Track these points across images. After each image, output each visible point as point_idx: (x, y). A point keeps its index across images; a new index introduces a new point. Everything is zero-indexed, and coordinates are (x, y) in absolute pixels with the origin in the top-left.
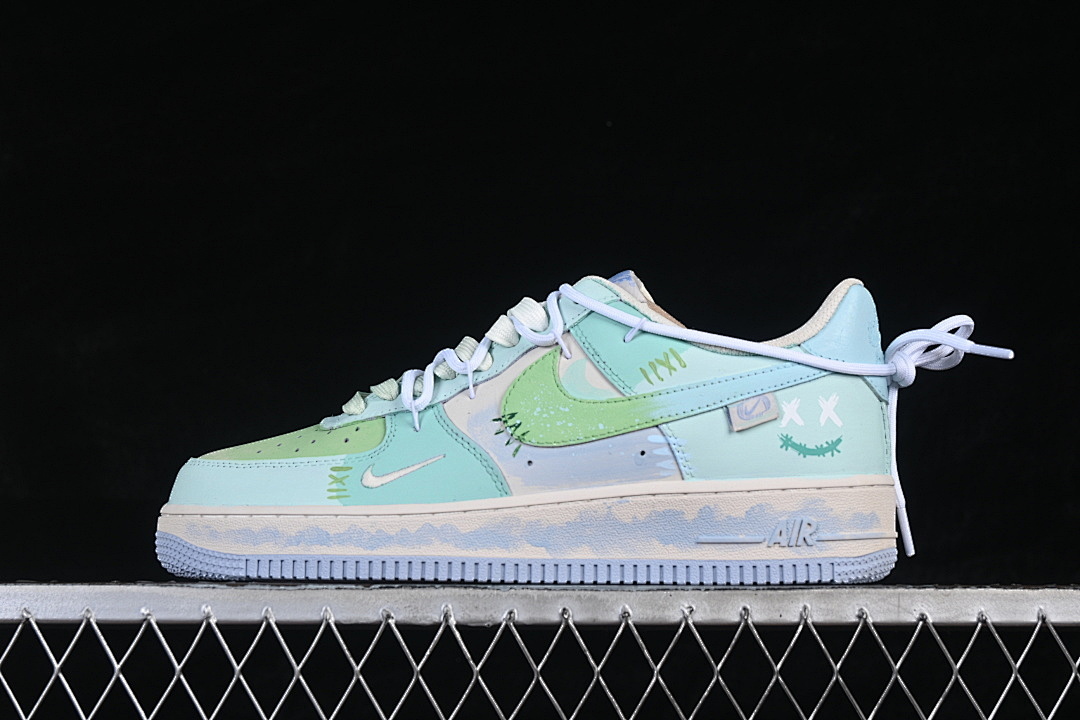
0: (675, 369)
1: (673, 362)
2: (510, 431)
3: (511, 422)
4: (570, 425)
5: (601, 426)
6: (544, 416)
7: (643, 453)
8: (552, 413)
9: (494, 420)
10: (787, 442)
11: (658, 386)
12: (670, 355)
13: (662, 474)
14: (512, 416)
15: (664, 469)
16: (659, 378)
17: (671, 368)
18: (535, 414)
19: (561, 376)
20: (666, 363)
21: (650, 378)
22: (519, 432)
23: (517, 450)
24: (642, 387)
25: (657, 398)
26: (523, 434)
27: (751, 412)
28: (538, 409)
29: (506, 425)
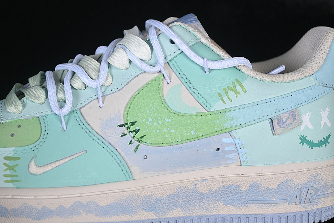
0: (240, 94)
1: (238, 88)
2: (132, 135)
3: (132, 129)
4: (172, 131)
5: (193, 133)
6: (155, 124)
7: (218, 149)
8: (160, 122)
9: (120, 126)
10: (304, 140)
11: (229, 105)
12: (237, 84)
13: (228, 162)
14: (133, 124)
15: (230, 159)
16: (229, 99)
17: (237, 93)
18: (149, 123)
19: (165, 95)
20: (234, 89)
21: (224, 99)
22: (138, 136)
23: (137, 148)
24: (218, 106)
25: (228, 114)
26: (141, 138)
27: (285, 122)
28: (150, 120)
29: (129, 130)
